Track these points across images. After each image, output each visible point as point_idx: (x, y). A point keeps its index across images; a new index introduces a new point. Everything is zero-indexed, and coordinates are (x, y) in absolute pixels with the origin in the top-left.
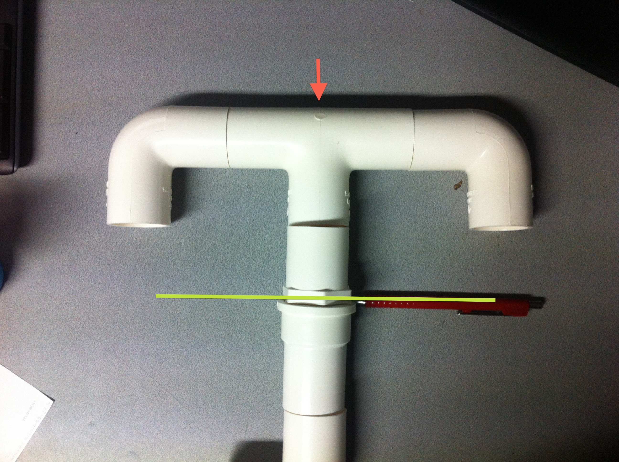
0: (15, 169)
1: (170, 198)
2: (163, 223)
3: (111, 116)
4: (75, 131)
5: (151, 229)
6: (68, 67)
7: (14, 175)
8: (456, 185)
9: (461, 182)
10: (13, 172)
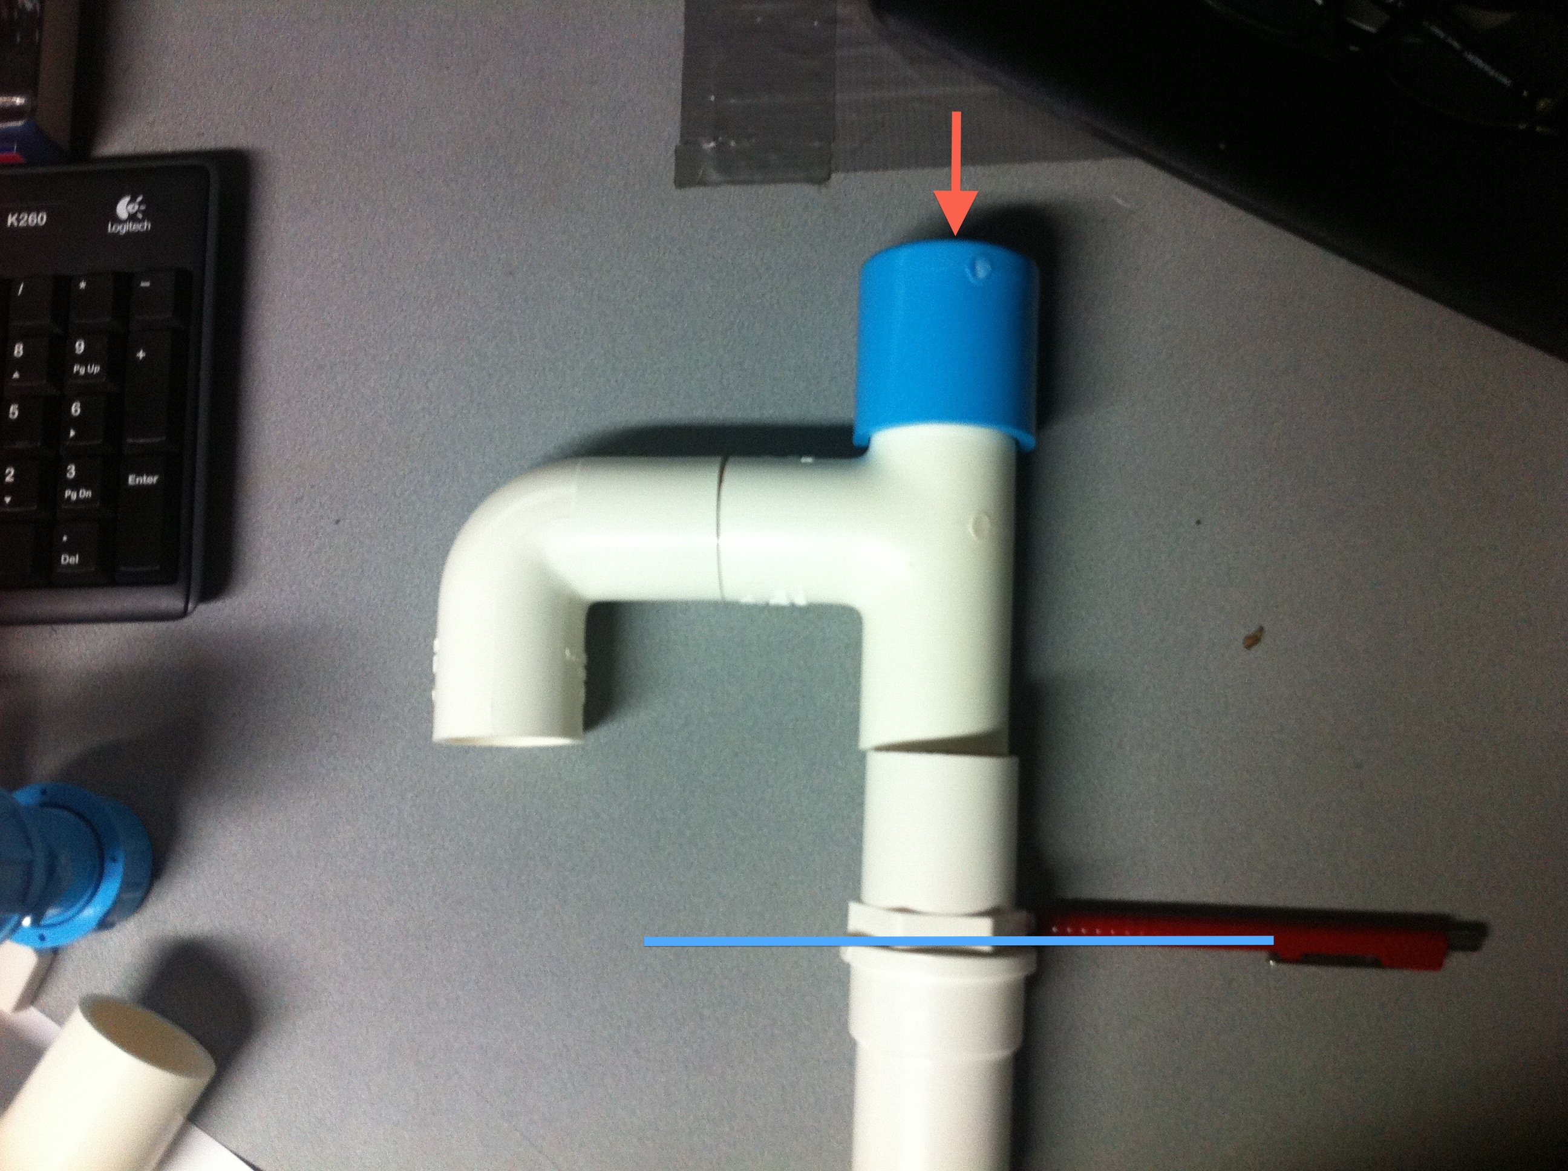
0: (190, 606)
1: (581, 674)
2: (565, 733)
3: (419, 481)
4: (334, 517)
5: (542, 749)
6: (320, 367)
7: (187, 621)
8: (1248, 638)
9: (1261, 629)
10: (184, 613)
